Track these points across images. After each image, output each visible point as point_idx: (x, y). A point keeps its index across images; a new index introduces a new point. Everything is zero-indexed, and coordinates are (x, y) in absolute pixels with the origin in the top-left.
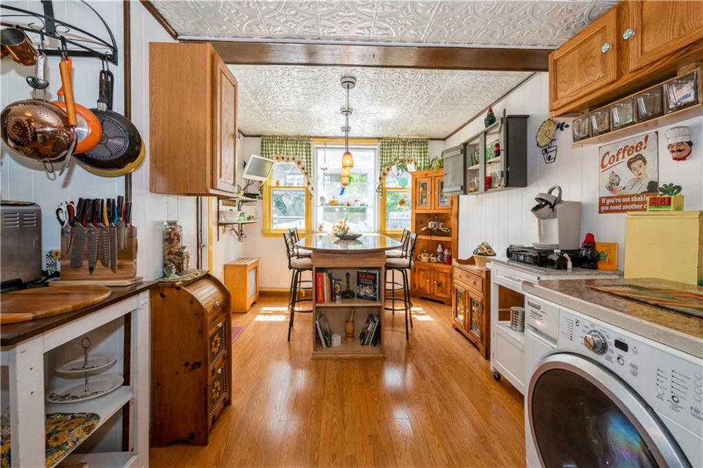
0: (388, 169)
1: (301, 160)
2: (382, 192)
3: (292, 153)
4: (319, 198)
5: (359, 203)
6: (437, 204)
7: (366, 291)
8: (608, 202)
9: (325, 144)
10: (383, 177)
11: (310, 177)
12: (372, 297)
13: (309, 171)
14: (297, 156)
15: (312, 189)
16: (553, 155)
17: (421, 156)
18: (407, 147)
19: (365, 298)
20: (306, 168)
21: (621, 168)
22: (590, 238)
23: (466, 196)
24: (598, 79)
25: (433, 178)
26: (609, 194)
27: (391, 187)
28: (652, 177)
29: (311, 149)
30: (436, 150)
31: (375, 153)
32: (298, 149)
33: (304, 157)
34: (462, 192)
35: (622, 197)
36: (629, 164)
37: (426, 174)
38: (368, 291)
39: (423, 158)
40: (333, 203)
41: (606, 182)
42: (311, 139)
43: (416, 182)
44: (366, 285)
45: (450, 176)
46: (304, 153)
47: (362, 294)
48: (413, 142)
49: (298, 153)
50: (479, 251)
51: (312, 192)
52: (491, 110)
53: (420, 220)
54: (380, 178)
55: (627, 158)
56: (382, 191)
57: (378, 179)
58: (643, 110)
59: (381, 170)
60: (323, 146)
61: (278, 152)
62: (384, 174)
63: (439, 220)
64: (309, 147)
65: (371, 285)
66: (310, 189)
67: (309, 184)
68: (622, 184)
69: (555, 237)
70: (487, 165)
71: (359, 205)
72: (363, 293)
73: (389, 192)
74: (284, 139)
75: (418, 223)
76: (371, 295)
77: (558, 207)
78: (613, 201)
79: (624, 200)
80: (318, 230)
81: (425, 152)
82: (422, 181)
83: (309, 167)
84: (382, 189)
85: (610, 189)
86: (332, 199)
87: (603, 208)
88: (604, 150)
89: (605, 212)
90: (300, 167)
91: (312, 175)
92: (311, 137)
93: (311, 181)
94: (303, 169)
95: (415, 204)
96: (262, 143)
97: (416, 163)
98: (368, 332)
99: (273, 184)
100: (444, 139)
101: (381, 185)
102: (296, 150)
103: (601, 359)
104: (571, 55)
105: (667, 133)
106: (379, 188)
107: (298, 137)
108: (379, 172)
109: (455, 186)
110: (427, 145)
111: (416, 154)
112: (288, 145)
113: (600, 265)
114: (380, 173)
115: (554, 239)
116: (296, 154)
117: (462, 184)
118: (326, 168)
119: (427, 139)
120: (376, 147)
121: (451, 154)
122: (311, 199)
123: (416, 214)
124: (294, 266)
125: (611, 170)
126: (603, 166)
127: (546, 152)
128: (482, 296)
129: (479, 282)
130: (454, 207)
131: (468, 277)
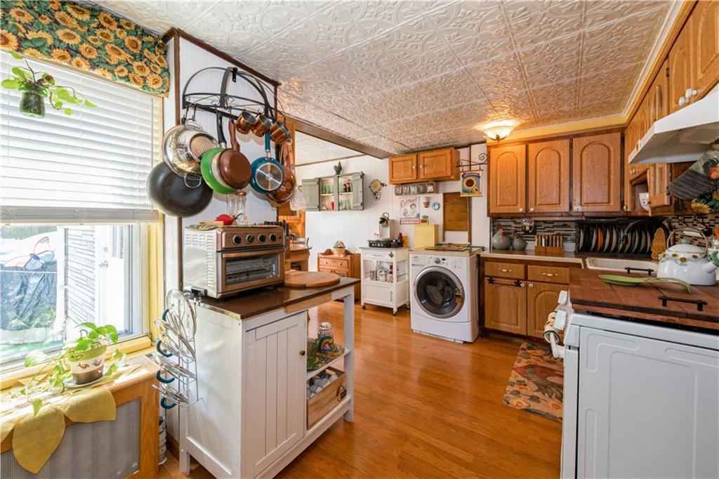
8: (403, 220)
16: (378, 197)
21: (408, 207)
22: (401, 234)
23: (319, 212)
24: (410, 177)
26: (404, 217)
28: (418, 212)
34: (318, 209)
36: (411, 206)
41: (403, 211)
45: (308, 198)
50: (339, 247)
52: (340, 162)
55: (410, 204)
58: (421, 191)
69: (387, 235)
70: (339, 195)
77: (389, 222)
78: (405, 220)
85: (404, 215)
87: (402, 223)
88: (402, 199)
103: (439, 265)
104: (400, 163)
105: (423, 198)
109: (312, 205)
113: (404, 245)
115: (388, 236)
117: (318, 205)
121: (309, 183)
125: (404, 208)
126: (401, 205)
127: (375, 194)
128: (347, 270)
129: (345, 263)
130: (302, 219)
131: (334, 262)
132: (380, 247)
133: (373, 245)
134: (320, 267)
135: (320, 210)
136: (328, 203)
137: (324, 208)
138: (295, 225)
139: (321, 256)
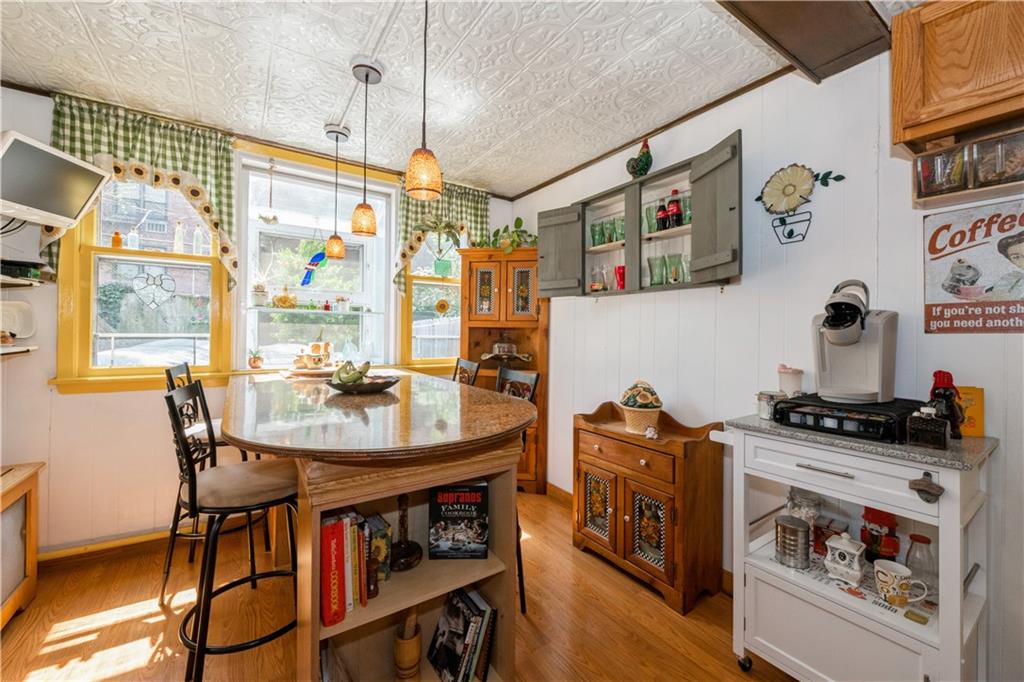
0: (419, 239)
1: (200, 186)
2: (405, 284)
3: (169, 163)
4: (250, 289)
5: (348, 305)
6: (510, 311)
7: (460, 536)
8: (948, 313)
9: (271, 160)
10: (409, 253)
11: (230, 233)
12: (474, 551)
13: (225, 218)
14: (189, 174)
15: (235, 264)
16: (799, 229)
17: (476, 222)
18: (454, 200)
19: (457, 553)
20: (214, 208)
21: (980, 253)
22: (944, 379)
23: (583, 298)
25: (504, 263)
26: (952, 299)
27: (422, 274)
29: (233, 165)
30: (500, 215)
31: (389, 205)
32: (192, 157)
33: (211, 180)
34: (580, 290)
35: (983, 305)
36: (1004, 247)
37: (490, 256)
38: (463, 535)
39: (479, 226)
40: (283, 302)
42: (232, 140)
43: (470, 269)
44: (455, 521)
45: (552, 261)
46: (211, 171)
47: (445, 545)
48: (464, 193)
49: (191, 166)
50: (640, 400)
51: (234, 273)
52: (646, 146)
53: (477, 338)
54: (404, 255)
55: (997, 236)
56: (404, 280)
57: (397, 258)
59: (406, 239)
60: (267, 166)
61: (121, 153)
62: (411, 248)
63: (510, 341)
64: (224, 158)
65: (471, 520)
66: (227, 264)
67: (225, 250)
68: (983, 282)
69: (868, 379)
70: (643, 242)
71: (347, 308)
72: (449, 544)
73: (415, 284)
74: (142, 122)
75: (472, 346)
76: (473, 546)
77: (872, 322)
78: (961, 312)
79: (989, 310)
80: (248, 367)
81: (482, 217)
82: (483, 267)
83: (225, 209)
84: (405, 277)
85: (954, 288)
86: (281, 294)
87: (934, 325)
89: (941, 330)
90: (198, 203)
91: (234, 229)
92: (231, 135)
93: (231, 246)
94: (207, 210)
95: (468, 309)
96: (58, 113)
97: (469, 235)
98: (466, 647)
99: (100, 239)
100: (512, 199)
101: (405, 269)
102: (186, 159)
106: (399, 275)
107: (192, 125)
108: (401, 241)
109: (564, 278)
110: (487, 204)
111: (469, 218)
112: (157, 140)
114: (404, 246)
115: (868, 382)
116: (185, 168)
117: (580, 276)
118: (275, 218)
119: (488, 193)
120: (392, 191)
121: (555, 220)
122: (229, 290)
123: (470, 329)
124: (209, 502)
125: (953, 258)
126: (933, 249)
127: (783, 222)
128: (671, 490)
129: (662, 464)
130: (542, 318)
131: (624, 451)
132: (839, 431)
133: (786, 413)
134: (582, 457)
135: (584, 294)
136: (606, 270)
137: (598, 286)
138: (527, 332)
139: (583, 424)
